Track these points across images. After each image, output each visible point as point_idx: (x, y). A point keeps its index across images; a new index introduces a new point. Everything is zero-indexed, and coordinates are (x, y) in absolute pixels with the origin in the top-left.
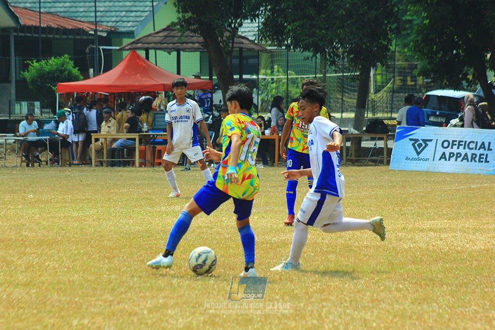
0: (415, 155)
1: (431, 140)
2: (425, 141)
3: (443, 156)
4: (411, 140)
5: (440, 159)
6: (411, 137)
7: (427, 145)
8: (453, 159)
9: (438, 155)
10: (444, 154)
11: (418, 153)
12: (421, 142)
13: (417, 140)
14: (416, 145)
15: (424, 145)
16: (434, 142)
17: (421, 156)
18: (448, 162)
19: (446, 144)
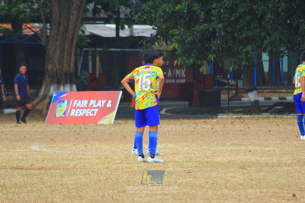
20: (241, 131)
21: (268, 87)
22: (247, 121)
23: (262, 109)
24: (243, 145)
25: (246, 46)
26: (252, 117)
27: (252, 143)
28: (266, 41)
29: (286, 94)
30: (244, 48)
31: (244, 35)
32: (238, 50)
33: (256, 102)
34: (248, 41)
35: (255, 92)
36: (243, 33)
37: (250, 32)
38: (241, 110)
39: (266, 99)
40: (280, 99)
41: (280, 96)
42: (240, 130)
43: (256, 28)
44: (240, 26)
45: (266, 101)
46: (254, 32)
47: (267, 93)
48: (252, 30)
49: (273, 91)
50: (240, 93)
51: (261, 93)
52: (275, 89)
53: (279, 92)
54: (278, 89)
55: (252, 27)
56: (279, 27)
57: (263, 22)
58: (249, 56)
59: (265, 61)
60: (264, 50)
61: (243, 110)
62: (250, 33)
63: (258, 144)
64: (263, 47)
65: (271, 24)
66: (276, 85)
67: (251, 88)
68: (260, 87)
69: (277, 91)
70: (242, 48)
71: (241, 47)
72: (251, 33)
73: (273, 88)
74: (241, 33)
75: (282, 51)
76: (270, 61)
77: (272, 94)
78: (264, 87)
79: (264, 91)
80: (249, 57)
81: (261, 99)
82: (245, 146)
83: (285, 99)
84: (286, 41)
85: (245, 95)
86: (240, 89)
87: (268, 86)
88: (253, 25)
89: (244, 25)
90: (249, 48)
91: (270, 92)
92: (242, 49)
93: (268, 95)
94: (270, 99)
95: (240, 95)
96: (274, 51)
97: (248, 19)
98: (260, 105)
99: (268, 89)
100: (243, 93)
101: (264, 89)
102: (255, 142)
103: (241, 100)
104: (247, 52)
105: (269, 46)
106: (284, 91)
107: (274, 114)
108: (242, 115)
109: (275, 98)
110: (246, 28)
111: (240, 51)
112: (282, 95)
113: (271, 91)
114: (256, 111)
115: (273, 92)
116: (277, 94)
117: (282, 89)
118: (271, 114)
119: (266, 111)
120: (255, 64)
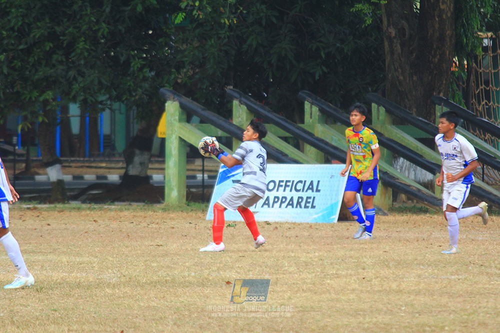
20: (36, 229)
21: (78, 159)
22: (45, 214)
23: (68, 194)
24: (39, 253)
25: (43, 92)
26: (53, 207)
27: (55, 250)
28: (77, 85)
29: (107, 170)
30: (40, 96)
31: (40, 74)
32: (31, 98)
33: (60, 182)
34: (49, 83)
35: (58, 166)
36: (41, 71)
37: (51, 69)
38: (35, 195)
39: (75, 178)
40: (98, 177)
41: (97, 173)
42: (34, 228)
43: (61, 62)
44: (35, 59)
45: (75, 181)
46: (57, 69)
47: (76, 169)
48: (54, 66)
49: (87, 165)
50: (34, 167)
51: (67, 169)
52: (91, 162)
53: (96, 167)
54: (94, 161)
55: (54, 62)
56: (98, 62)
57: (73, 54)
58: (48, 108)
59: (73, 116)
60: (74, 99)
61: (37, 195)
62: (50, 71)
63: (63, 252)
64: (73, 94)
65: (85, 58)
66: (91, 155)
67: (51, 160)
68: (66, 159)
69: (93, 165)
70: (38, 94)
71: (35, 94)
72: (52, 71)
73: (87, 161)
74: (37, 71)
75: (102, 101)
76: (82, 117)
77: (85, 170)
78: (73, 159)
79: (71, 164)
80: (49, 110)
81: (68, 178)
82: (43, 255)
83: (105, 178)
84: (109, 85)
85: (41, 171)
86: (33, 161)
87: (79, 156)
88: (55, 57)
89: (42, 57)
90: (49, 95)
91: (82, 167)
92: (38, 96)
93: (78, 172)
94: (82, 178)
95: (33, 170)
96: (89, 101)
97: (48, 49)
98: (67, 187)
99: (78, 161)
100: (38, 167)
101: (72, 161)
102: (59, 249)
103: (33, 179)
104: (46, 102)
105: (82, 94)
106: (104, 165)
107: (89, 203)
108: (37, 203)
109: (90, 177)
110: (44, 62)
111: (34, 99)
112: (101, 172)
113: (83, 164)
114: (60, 197)
115: (88, 167)
116: (93, 170)
117: (101, 161)
118: (84, 202)
119: (75, 198)
120: (58, 121)
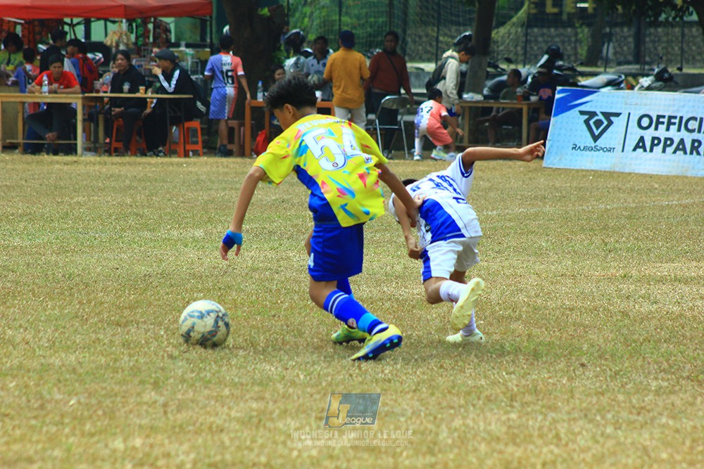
0: (589, 141)
1: (618, 115)
2: (607, 115)
3: (641, 144)
4: (582, 113)
5: (635, 150)
6: (583, 108)
7: (610, 123)
8: (658, 149)
9: (632, 141)
10: (642, 139)
11: (596, 138)
12: (601, 117)
13: (593, 114)
14: (591, 122)
15: (606, 123)
16: (623, 118)
17: (600, 142)
18: (648, 155)
19: (645, 122)
